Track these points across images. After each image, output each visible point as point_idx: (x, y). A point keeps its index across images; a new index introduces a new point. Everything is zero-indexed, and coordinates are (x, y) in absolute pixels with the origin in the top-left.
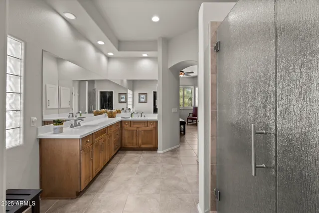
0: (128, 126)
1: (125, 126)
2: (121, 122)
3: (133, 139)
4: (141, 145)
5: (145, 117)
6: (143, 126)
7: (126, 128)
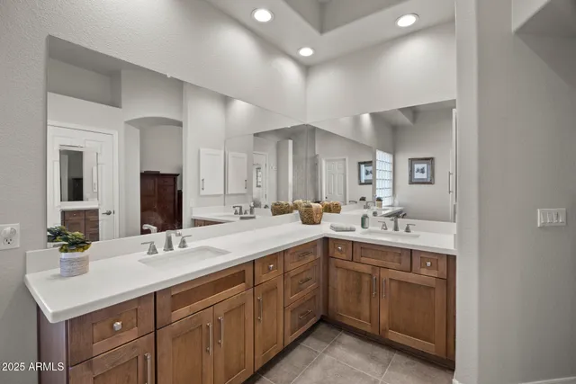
0: (344, 256)
1: (337, 254)
2: (326, 240)
3: (359, 300)
4: (385, 330)
5: (408, 230)
6: (396, 265)
7: (340, 263)
